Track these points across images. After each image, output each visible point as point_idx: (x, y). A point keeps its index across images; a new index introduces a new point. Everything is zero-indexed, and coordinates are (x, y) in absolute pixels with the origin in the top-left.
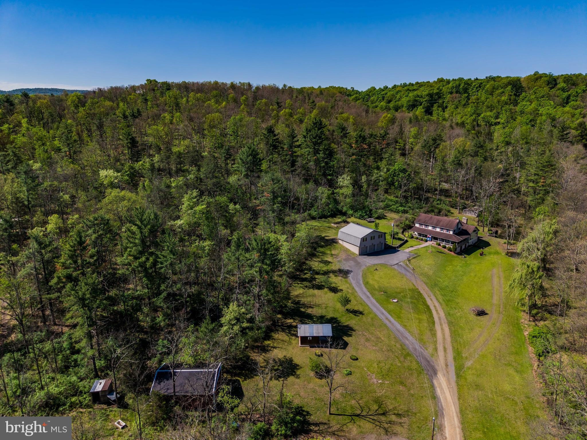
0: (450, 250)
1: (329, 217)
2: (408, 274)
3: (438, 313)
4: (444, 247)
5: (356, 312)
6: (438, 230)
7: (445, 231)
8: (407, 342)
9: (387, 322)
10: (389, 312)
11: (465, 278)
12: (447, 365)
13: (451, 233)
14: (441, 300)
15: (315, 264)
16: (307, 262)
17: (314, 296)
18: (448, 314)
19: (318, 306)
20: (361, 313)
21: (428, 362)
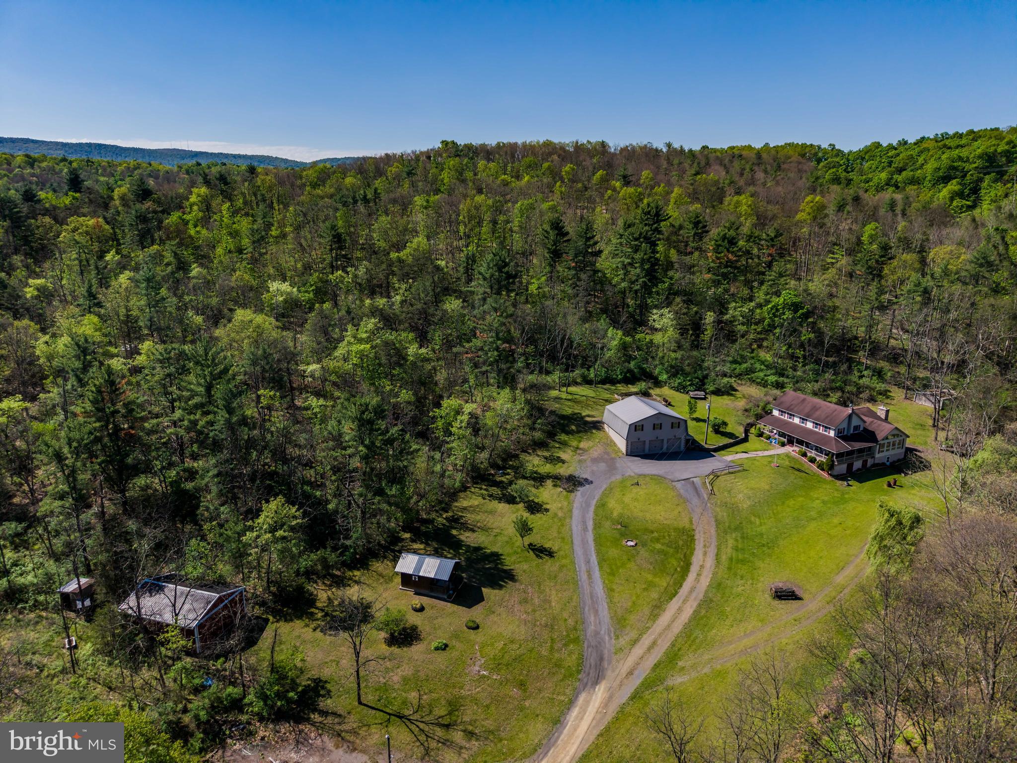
0: (821, 466)
1: (619, 382)
2: (695, 501)
3: (697, 580)
4: (813, 460)
5: (541, 551)
6: (810, 425)
7: (821, 430)
8: (592, 618)
9: (584, 577)
10: (602, 561)
11: (813, 525)
12: (630, 673)
13: (832, 434)
14: (724, 558)
15: (534, 462)
16: (523, 456)
17: (492, 512)
18: (717, 585)
19: (485, 529)
20: (550, 554)
21: (601, 659)
